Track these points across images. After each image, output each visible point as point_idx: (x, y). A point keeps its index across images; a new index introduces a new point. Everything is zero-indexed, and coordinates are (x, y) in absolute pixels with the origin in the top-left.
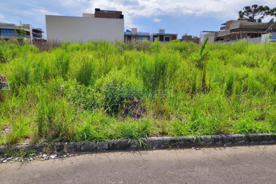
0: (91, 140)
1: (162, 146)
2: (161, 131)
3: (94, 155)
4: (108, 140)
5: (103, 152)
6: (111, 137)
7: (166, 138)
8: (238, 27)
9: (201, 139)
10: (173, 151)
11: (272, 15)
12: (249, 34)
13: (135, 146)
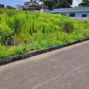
0: (2, 59)
1: (34, 55)
2: (31, 49)
3: (7, 65)
4: (11, 57)
5: (10, 63)
6: (12, 55)
7: (34, 51)
8: (32, 5)
9: (46, 49)
10: (38, 56)
11: (42, 2)
12: (36, 9)
13: (24, 57)
